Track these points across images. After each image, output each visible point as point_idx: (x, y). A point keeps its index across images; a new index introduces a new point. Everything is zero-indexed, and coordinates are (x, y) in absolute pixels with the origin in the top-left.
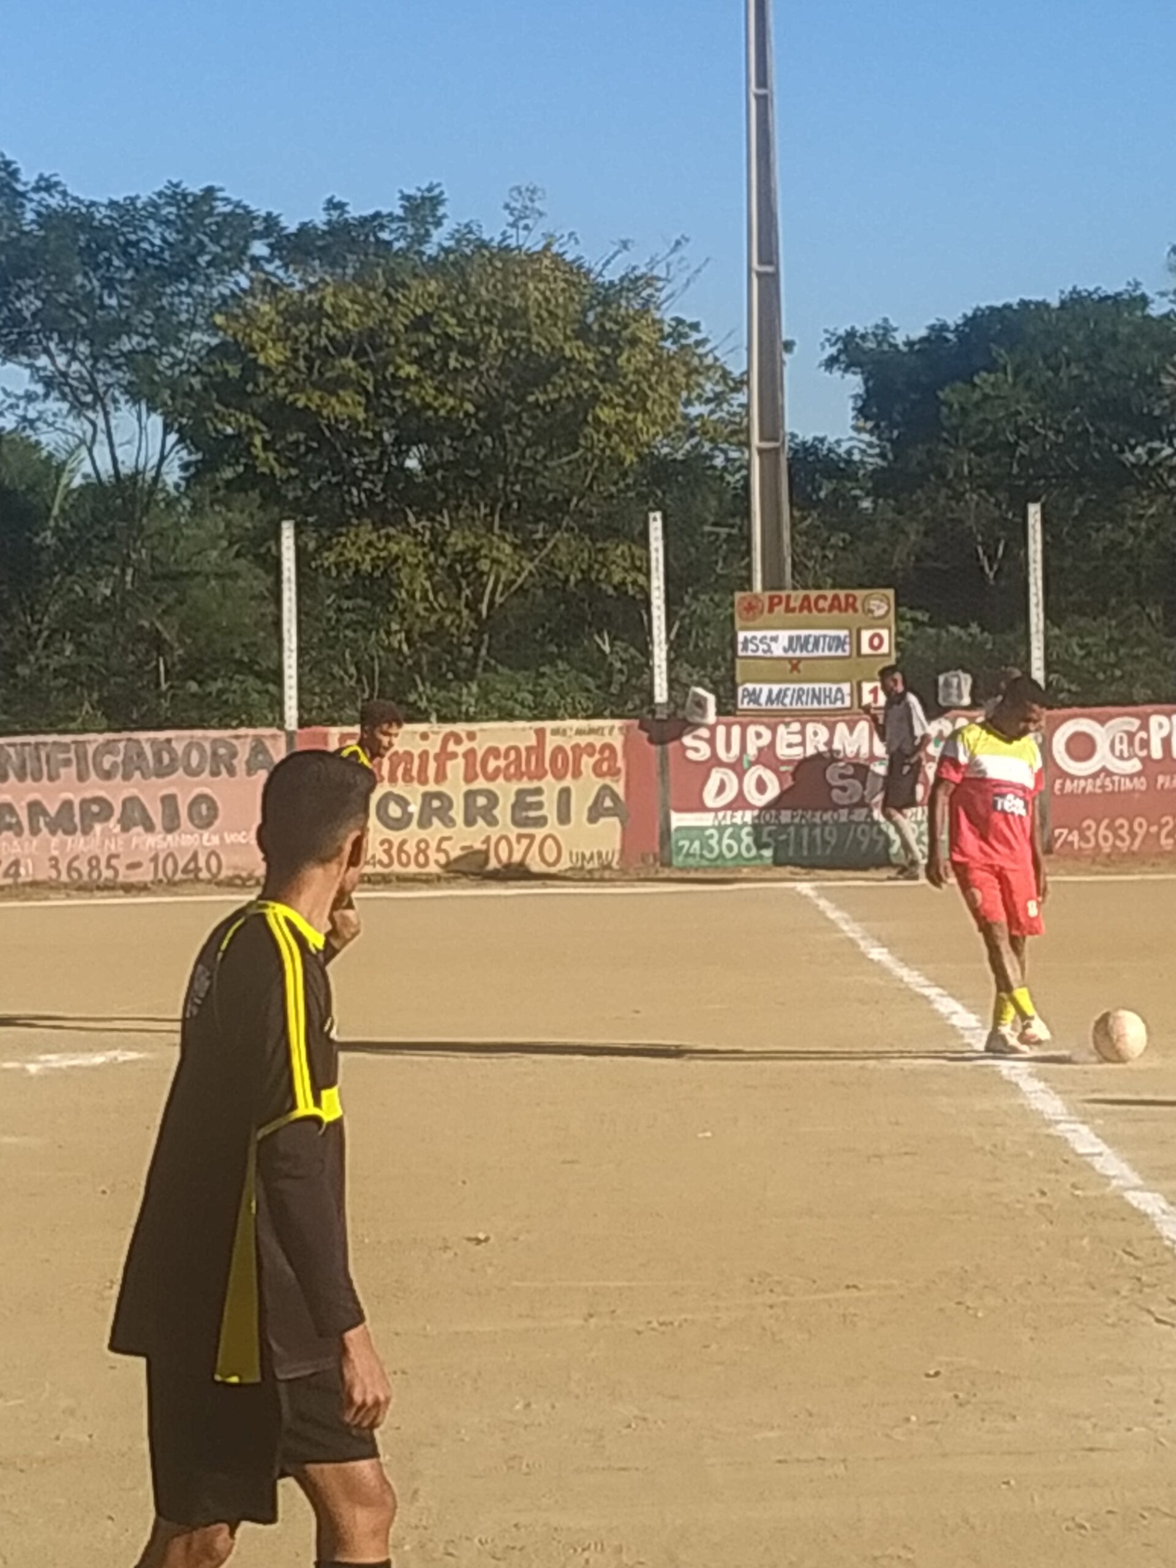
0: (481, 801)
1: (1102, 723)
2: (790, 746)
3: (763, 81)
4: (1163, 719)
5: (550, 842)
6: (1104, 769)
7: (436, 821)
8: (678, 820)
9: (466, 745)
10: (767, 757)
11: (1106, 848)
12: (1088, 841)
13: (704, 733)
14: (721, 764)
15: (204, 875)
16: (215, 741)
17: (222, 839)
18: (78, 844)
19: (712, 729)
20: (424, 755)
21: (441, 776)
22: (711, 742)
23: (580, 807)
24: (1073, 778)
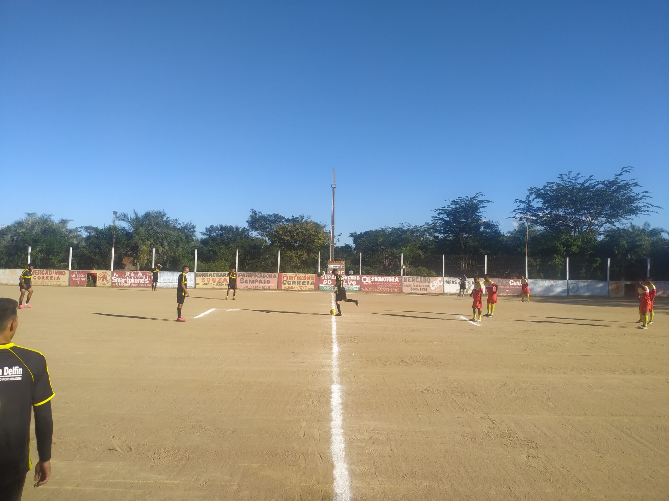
0: (299, 282)
1: (367, 277)
2: (333, 278)
3: (334, 205)
4: (374, 277)
5: (306, 287)
6: (367, 282)
7: (294, 284)
8: (320, 285)
9: (298, 276)
10: (330, 279)
11: (367, 291)
12: (365, 290)
13: (324, 276)
14: (325, 279)
15: (268, 289)
16: (270, 274)
17: (270, 285)
18: (254, 285)
19: (325, 275)
20: (293, 277)
21: (295, 279)
22: (324, 277)
23: (310, 283)
24: (364, 283)
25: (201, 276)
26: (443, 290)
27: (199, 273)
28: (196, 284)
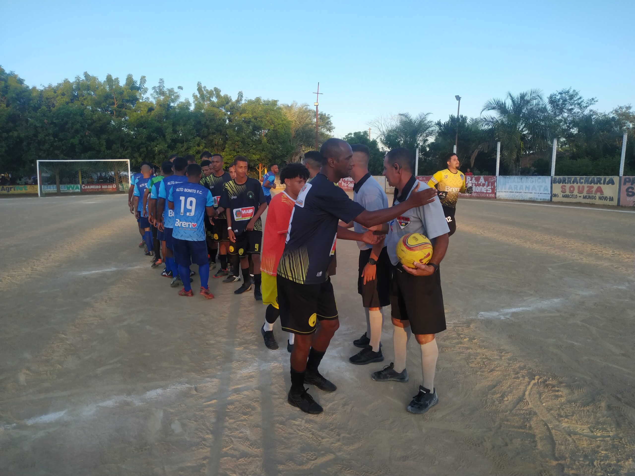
25: (560, 183)
27: (558, 177)
28: (553, 195)
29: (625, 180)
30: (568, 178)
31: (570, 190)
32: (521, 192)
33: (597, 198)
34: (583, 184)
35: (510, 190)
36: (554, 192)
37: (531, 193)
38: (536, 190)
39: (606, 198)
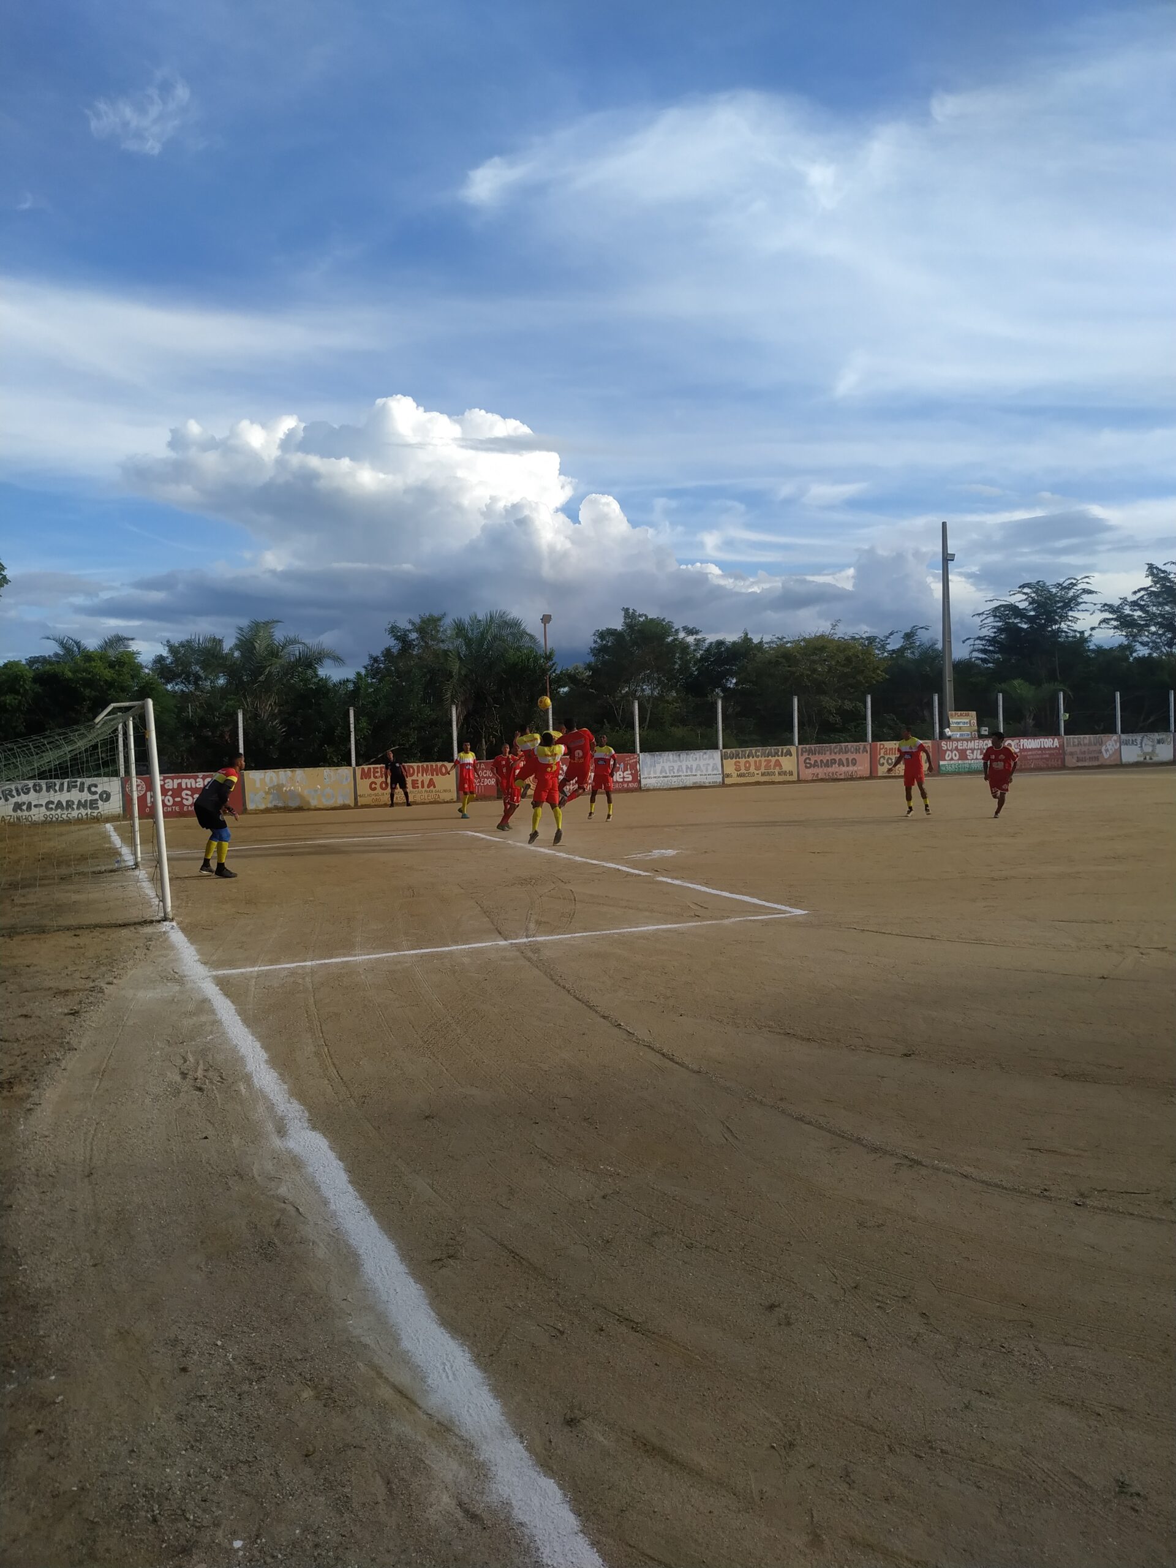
1: (1013, 741)
2: (961, 745)
4: (1022, 740)
10: (956, 748)
14: (948, 750)
15: (854, 777)
16: (857, 746)
17: (858, 769)
18: (830, 770)
25: (732, 758)
26: (1119, 758)
27: (729, 751)
28: (725, 776)
29: (802, 750)
30: (742, 751)
31: (745, 766)
32: (680, 776)
33: (777, 773)
34: (760, 758)
35: (664, 774)
36: (727, 771)
37: (695, 775)
38: (702, 771)
39: (785, 773)
